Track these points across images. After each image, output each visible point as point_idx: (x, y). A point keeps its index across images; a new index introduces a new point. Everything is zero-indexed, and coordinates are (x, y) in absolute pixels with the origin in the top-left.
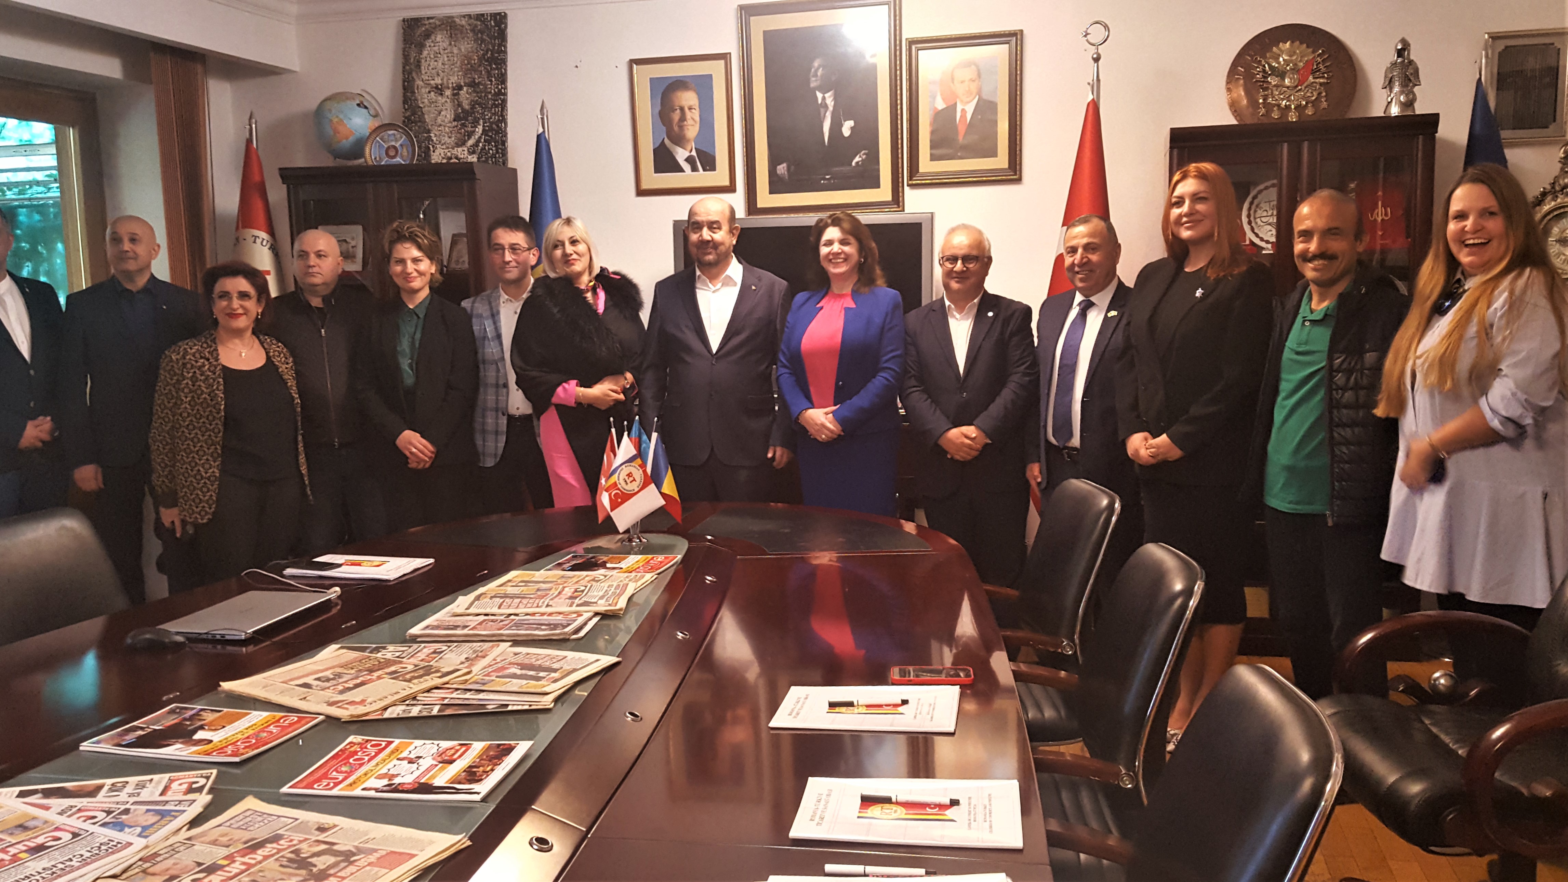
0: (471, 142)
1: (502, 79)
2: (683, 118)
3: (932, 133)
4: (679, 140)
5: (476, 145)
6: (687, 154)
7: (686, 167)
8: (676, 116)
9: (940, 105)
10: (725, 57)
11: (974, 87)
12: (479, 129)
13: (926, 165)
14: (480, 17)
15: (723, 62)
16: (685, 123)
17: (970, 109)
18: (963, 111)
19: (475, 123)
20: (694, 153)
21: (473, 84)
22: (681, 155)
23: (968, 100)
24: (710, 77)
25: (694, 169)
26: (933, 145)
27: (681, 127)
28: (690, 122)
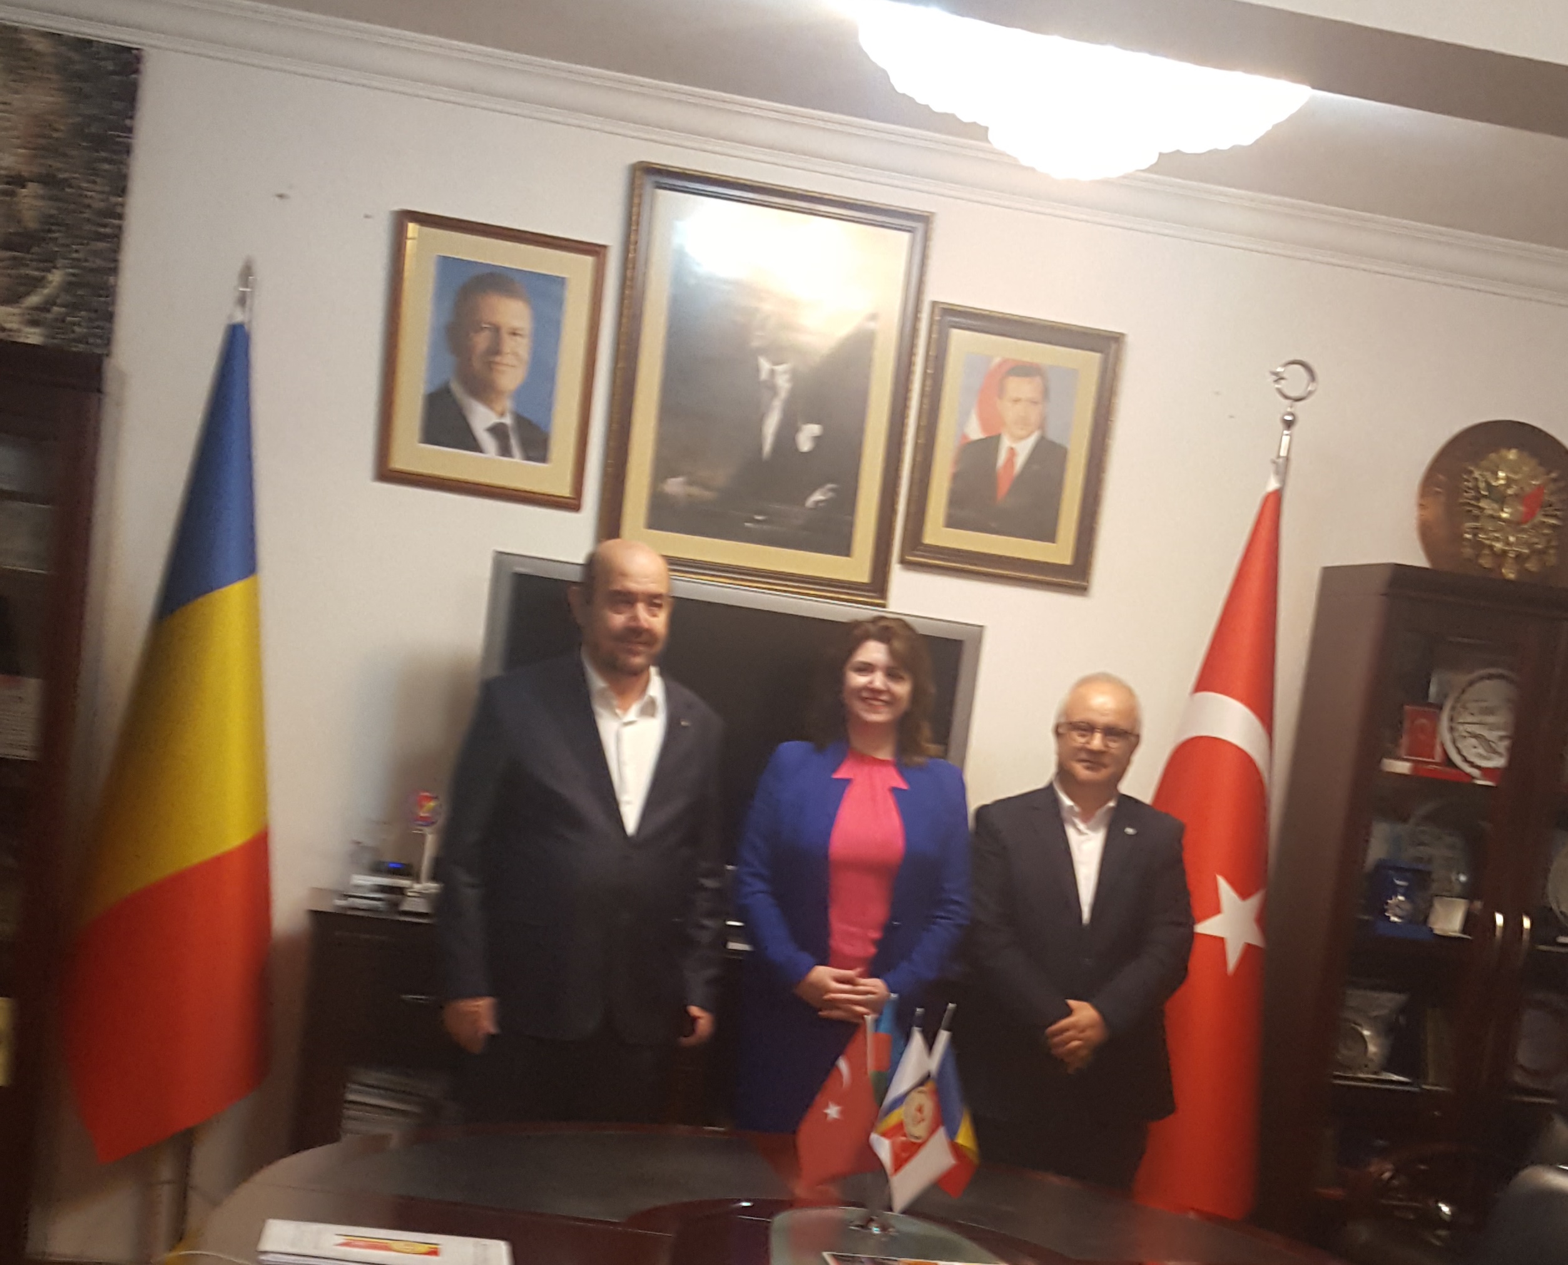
0: (34, 300)
1: (120, 186)
2: (495, 350)
3: (956, 477)
4: (484, 390)
5: (44, 308)
6: (493, 419)
7: (488, 442)
8: (482, 341)
9: (975, 432)
10: (595, 250)
11: (1034, 415)
12: (56, 278)
13: (937, 533)
14: (83, 44)
15: (589, 260)
16: (498, 359)
17: (1024, 449)
18: (1012, 452)
19: (49, 262)
20: (508, 420)
21: (47, 180)
22: (482, 418)
23: (1023, 433)
24: (561, 282)
25: (505, 451)
26: (956, 500)
27: (490, 366)
28: (508, 359)
